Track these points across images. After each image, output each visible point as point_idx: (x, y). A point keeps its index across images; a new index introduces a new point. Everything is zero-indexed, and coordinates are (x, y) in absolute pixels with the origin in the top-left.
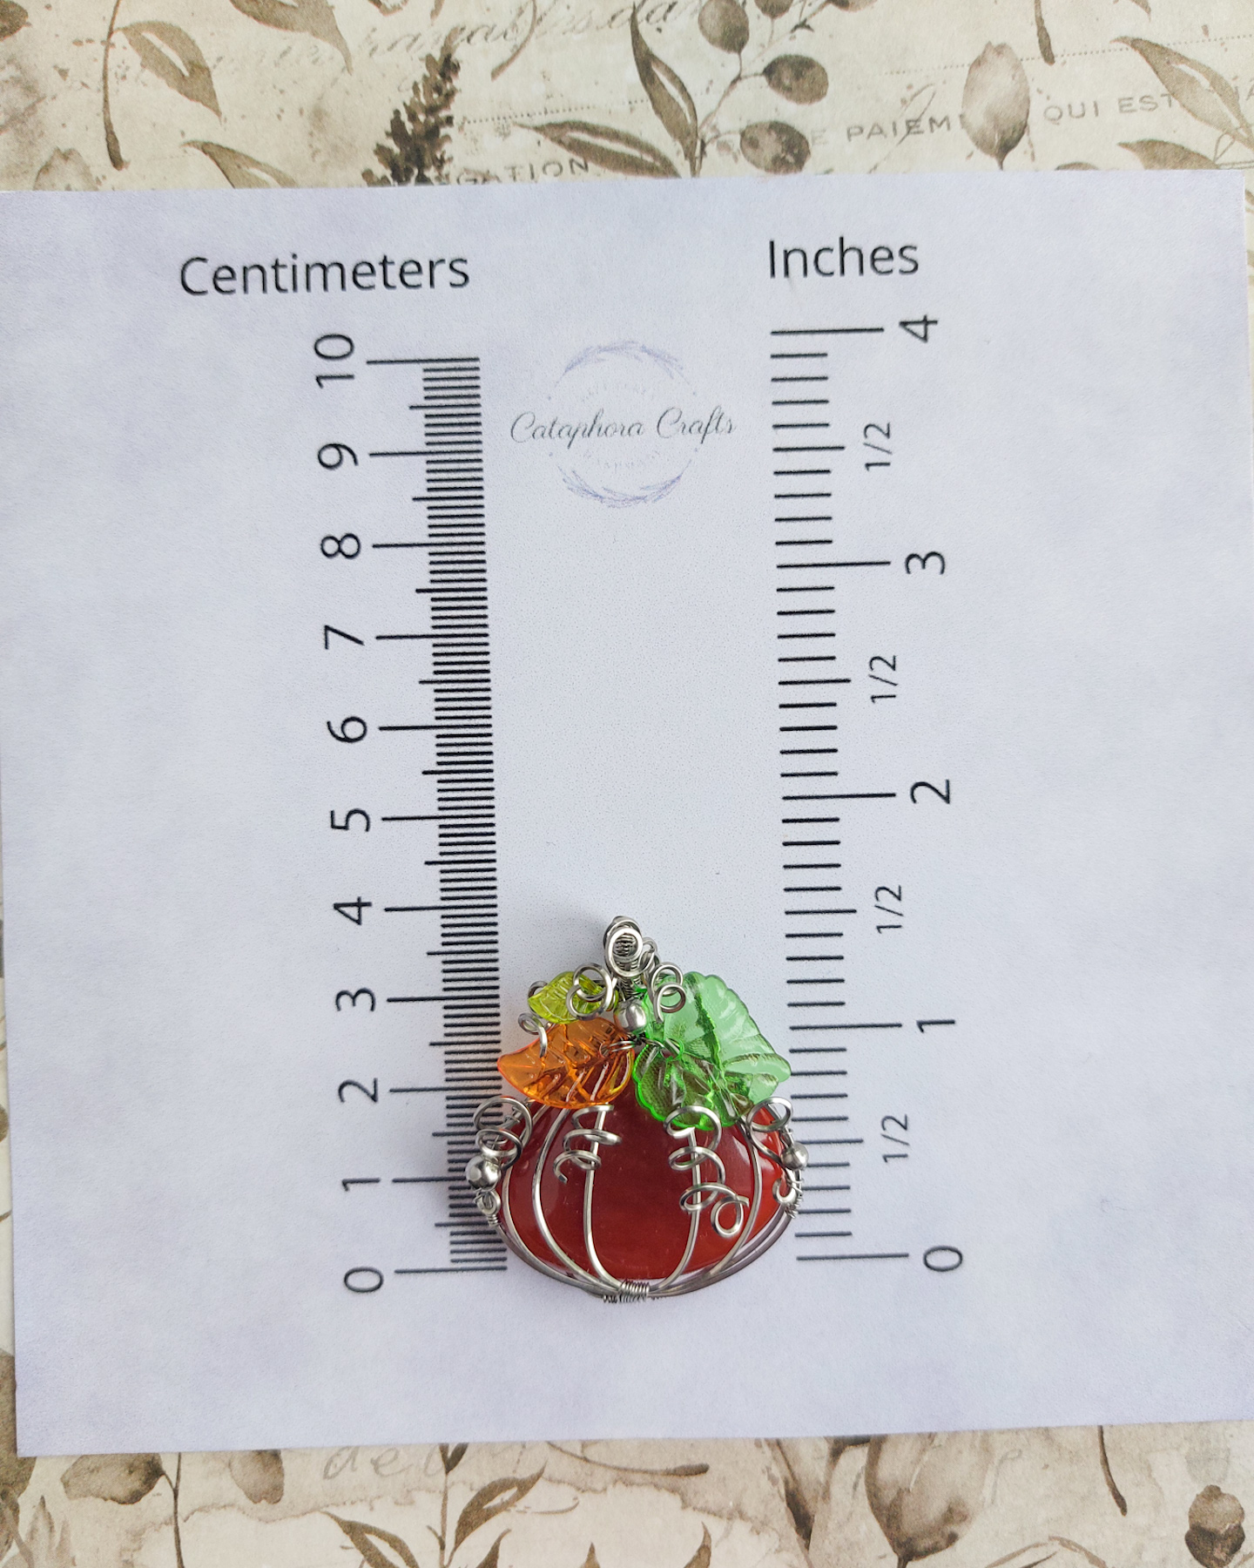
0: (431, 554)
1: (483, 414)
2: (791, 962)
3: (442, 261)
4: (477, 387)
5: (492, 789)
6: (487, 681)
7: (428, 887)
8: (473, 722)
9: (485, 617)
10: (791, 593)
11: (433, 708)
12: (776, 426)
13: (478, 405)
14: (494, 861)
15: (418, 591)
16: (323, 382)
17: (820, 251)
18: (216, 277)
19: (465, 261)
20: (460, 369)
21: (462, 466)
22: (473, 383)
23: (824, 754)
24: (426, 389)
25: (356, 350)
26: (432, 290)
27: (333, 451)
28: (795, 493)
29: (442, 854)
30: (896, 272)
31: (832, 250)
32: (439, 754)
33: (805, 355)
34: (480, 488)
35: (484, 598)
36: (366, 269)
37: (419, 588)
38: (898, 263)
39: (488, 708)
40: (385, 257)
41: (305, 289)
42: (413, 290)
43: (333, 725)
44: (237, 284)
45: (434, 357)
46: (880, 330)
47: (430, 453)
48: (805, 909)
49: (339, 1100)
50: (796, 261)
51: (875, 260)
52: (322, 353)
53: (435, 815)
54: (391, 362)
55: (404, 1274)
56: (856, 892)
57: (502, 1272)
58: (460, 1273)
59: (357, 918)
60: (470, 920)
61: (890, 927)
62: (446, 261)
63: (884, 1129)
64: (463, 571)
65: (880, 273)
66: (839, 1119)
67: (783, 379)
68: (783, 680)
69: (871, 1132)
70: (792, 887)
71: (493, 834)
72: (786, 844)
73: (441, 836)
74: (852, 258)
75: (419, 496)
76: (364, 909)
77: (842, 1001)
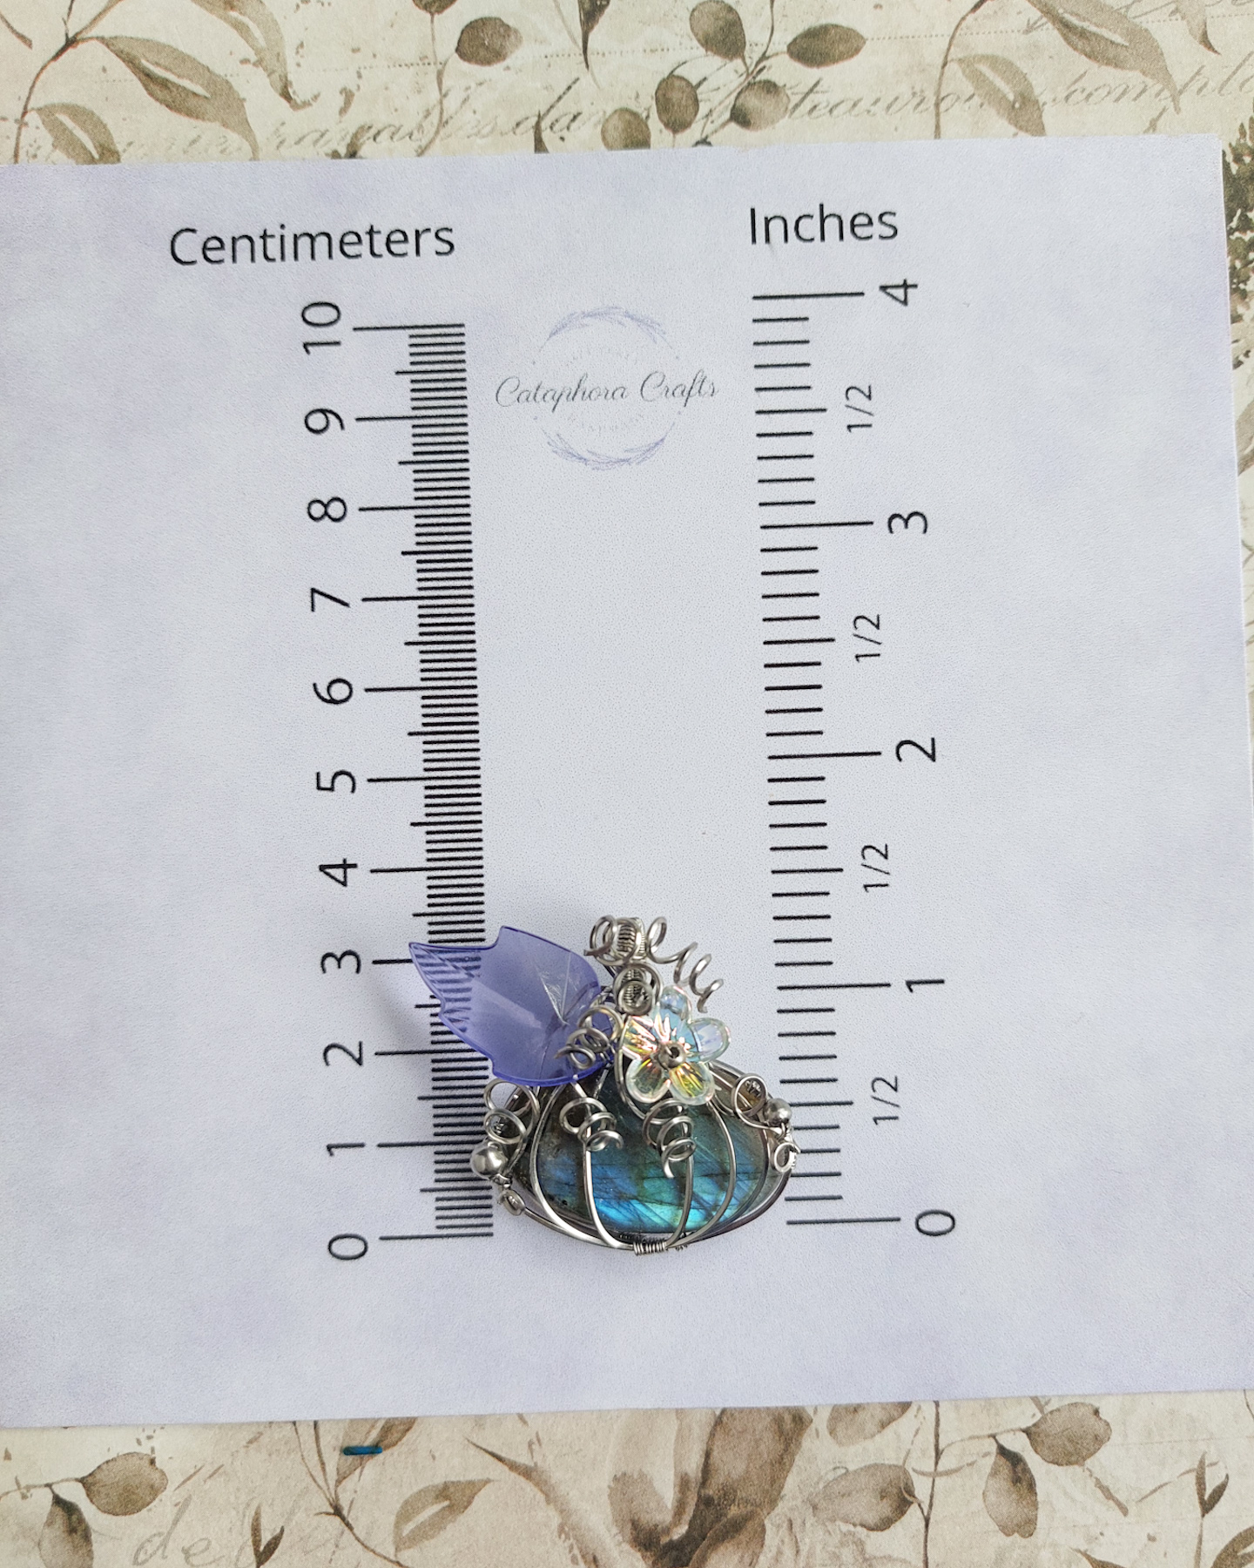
0: (416, 517)
1: (468, 379)
2: (778, 922)
3: (428, 230)
4: (463, 352)
5: (478, 750)
6: (473, 642)
7: (414, 848)
8: (458, 683)
9: (470, 578)
10: (774, 554)
11: (419, 670)
12: (759, 389)
13: (463, 370)
14: (480, 822)
15: (404, 553)
16: (310, 348)
17: (800, 218)
18: (205, 248)
19: (451, 230)
20: (446, 335)
21: (448, 430)
22: (459, 348)
23: (809, 713)
24: (412, 355)
25: (342, 317)
26: (418, 258)
27: (320, 415)
28: (778, 455)
29: (428, 815)
30: (876, 237)
31: (812, 217)
32: (425, 716)
33: (787, 320)
34: (466, 452)
35: (470, 560)
36: (355, 239)
37: (404, 550)
38: (877, 229)
39: (474, 669)
40: (372, 227)
41: (293, 258)
42: (399, 259)
43: (318, 687)
44: (226, 254)
45: (420, 324)
46: (862, 294)
47: (416, 417)
48: (792, 868)
49: (324, 1064)
50: (776, 228)
51: (854, 226)
52: (309, 320)
53: (421, 776)
54: (377, 328)
55: (388, 1241)
56: (842, 851)
57: (489, 1238)
58: (445, 1240)
59: (342, 880)
60: (455, 882)
61: (877, 886)
62: (432, 230)
63: (874, 1091)
64: (447, 534)
65: (860, 238)
66: (828, 1080)
67: (765, 343)
68: (768, 639)
69: (861, 1094)
70: (779, 845)
71: (479, 795)
72: (771, 803)
73: (427, 797)
74: (832, 224)
75: (405, 460)
76: (349, 870)
77: (830, 960)
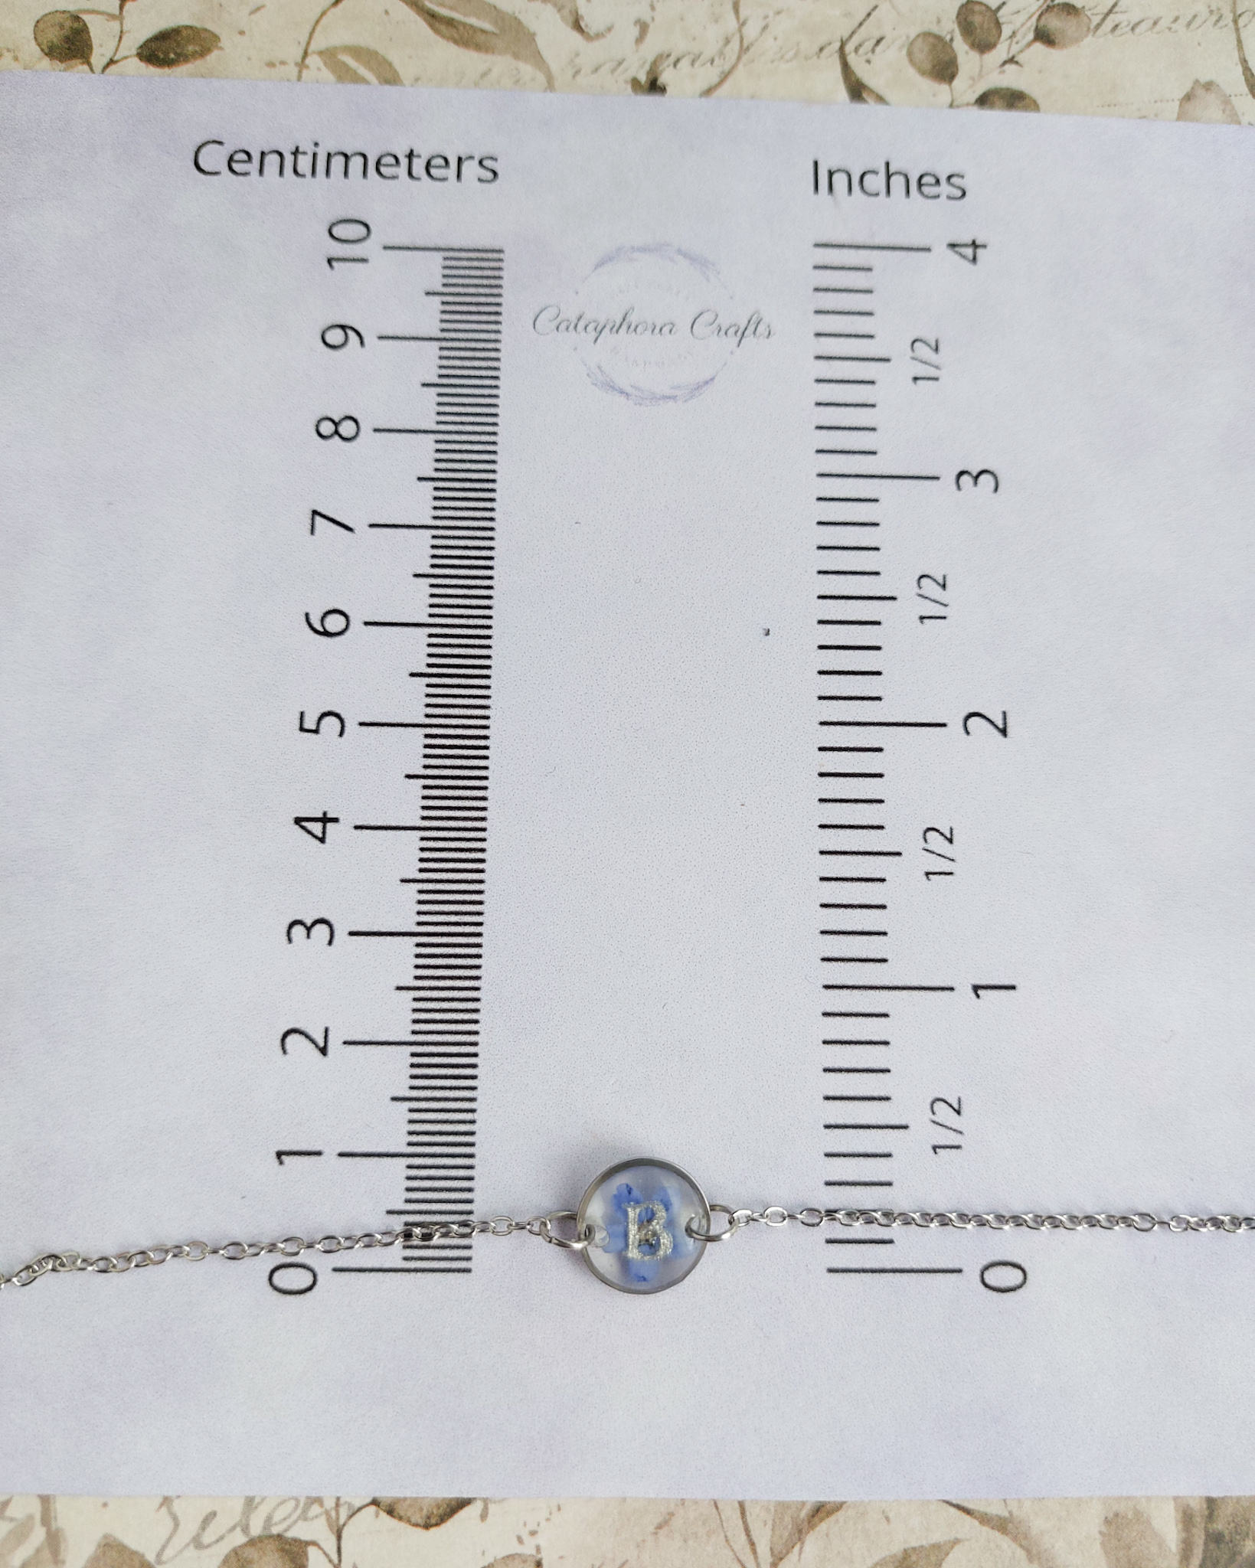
0: (437, 442)
1: (504, 304)
2: (826, 910)
3: (471, 158)
4: (500, 278)
5: (488, 697)
6: (490, 578)
7: (407, 803)
8: (471, 622)
9: (492, 510)
10: (832, 503)
11: (427, 604)
12: (818, 335)
13: (499, 295)
14: (486, 778)
15: (421, 479)
16: (334, 264)
17: (866, 173)
18: (231, 160)
19: (496, 160)
20: (483, 259)
21: (478, 354)
22: (496, 273)
23: (866, 677)
24: (444, 276)
25: (373, 235)
26: (459, 184)
27: (339, 332)
28: (837, 402)
29: (426, 767)
30: (944, 197)
31: (878, 173)
32: (430, 655)
33: (850, 269)
34: (497, 378)
35: (493, 491)
36: (392, 161)
37: (421, 476)
38: (946, 189)
39: (489, 607)
40: (412, 151)
41: (324, 175)
42: (438, 183)
43: (312, 617)
44: (253, 167)
45: (456, 245)
46: (928, 250)
47: (445, 339)
48: (843, 850)
49: (281, 1052)
50: (840, 180)
51: (922, 184)
52: (336, 236)
53: (421, 723)
54: (408, 248)
55: (343, 1273)
56: (901, 833)
57: (465, 1275)
58: (413, 1274)
59: (320, 835)
60: (453, 845)
61: (940, 873)
62: (476, 158)
63: (934, 1113)
64: (471, 461)
65: (927, 197)
66: (880, 1099)
67: (827, 290)
68: (823, 593)
69: (918, 1117)
70: (829, 823)
71: (486, 748)
72: (822, 775)
73: (426, 746)
74: (897, 182)
75: (429, 382)
76: (329, 825)
77: (884, 957)
